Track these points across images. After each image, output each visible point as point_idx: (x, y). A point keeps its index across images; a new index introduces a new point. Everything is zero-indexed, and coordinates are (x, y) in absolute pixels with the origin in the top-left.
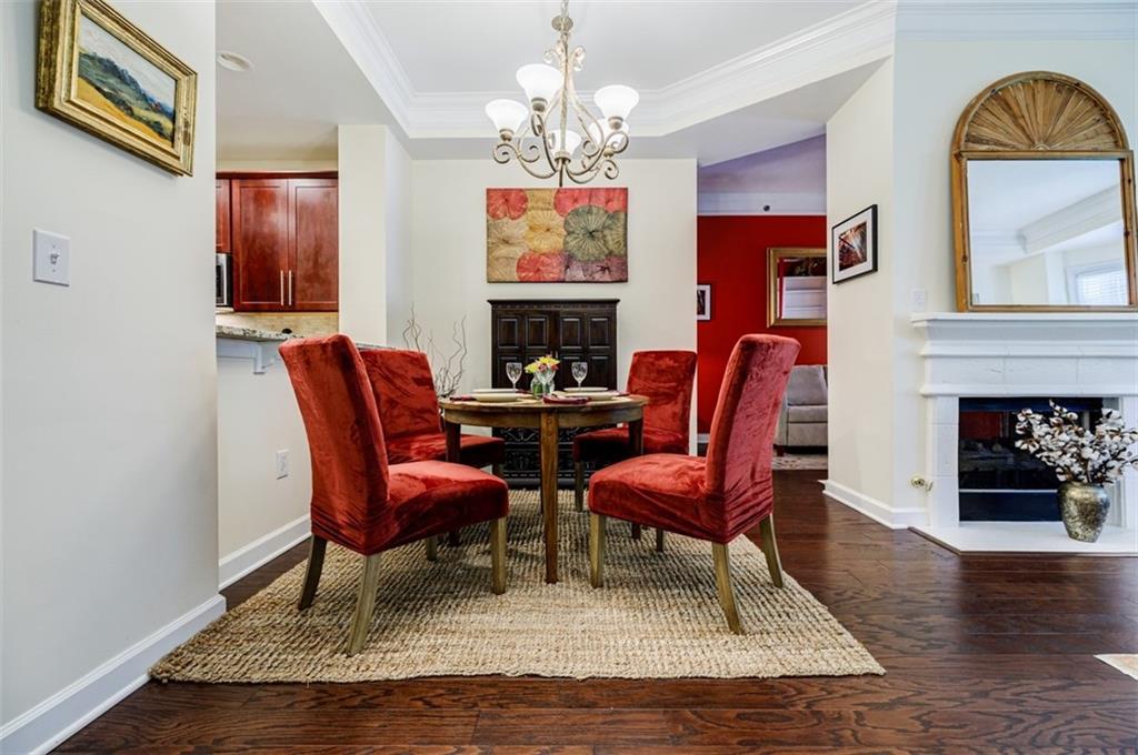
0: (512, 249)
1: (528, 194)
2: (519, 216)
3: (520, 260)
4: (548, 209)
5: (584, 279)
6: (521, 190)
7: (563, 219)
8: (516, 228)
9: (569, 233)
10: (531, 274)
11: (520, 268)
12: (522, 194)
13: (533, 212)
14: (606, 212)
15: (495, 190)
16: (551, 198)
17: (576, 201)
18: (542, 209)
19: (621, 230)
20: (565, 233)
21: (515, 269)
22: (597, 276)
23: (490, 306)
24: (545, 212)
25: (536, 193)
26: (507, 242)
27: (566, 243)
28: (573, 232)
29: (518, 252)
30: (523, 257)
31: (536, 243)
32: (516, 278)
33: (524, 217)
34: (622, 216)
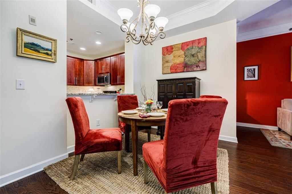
0: (169, 64)
1: (173, 47)
2: (171, 54)
3: (171, 67)
4: (180, 50)
5: (191, 70)
6: (171, 46)
7: (184, 52)
8: (170, 57)
9: (186, 56)
10: (174, 71)
11: (171, 69)
12: (171, 47)
13: (175, 52)
14: (198, 47)
15: (164, 47)
16: (180, 46)
17: (188, 45)
18: (177, 50)
19: (204, 52)
20: (185, 56)
21: (169, 70)
22: (195, 69)
23: (157, 82)
24: (178, 51)
25: (176, 46)
26: (167, 62)
27: (184, 60)
28: (187, 56)
29: (170, 64)
30: (172, 66)
31: (176, 61)
32: (170, 72)
33: (172, 54)
34: (204, 47)
